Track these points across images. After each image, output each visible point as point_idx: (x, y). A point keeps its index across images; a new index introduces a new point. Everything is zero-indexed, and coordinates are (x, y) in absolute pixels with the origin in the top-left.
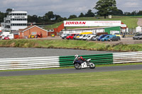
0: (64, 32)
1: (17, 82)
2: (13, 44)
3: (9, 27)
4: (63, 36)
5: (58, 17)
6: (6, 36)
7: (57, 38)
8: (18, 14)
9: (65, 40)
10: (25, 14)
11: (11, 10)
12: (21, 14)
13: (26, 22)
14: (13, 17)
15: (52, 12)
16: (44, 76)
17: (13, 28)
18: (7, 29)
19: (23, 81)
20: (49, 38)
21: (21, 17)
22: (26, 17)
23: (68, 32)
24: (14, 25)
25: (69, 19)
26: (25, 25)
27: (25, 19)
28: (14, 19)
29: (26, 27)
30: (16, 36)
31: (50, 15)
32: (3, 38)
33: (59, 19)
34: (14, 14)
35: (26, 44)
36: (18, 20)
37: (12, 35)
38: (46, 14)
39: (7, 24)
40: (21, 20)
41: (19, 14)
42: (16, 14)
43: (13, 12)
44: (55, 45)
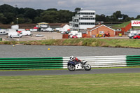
0: (132, 32)
1: (84, 80)
2: (81, 43)
3: (77, 26)
4: (130, 35)
5: (125, 16)
6: (74, 34)
7: (124, 37)
8: (86, 13)
9: (132, 39)
10: (93, 14)
11: (80, 9)
12: (89, 14)
13: (94, 21)
14: (81, 16)
15: (120, 12)
16: (111, 75)
17: (82, 27)
18: (76, 28)
19: (90, 80)
20: (116, 37)
21: (89, 16)
22: (94, 16)
23: (135, 32)
24: (82, 24)
25: (136, 19)
26: (93, 24)
27: (93, 19)
28: (82, 19)
29: (94, 26)
30: (84, 35)
31: (118, 14)
32: (71, 36)
33: (127, 19)
34: (82, 13)
35: (93, 43)
36: (86, 19)
37: (81, 33)
38: (114, 14)
39: (76, 23)
40: (89, 19)
41: (88, 13)
42: (84, 13)
43: (81, 11)
44: (122, 45)
